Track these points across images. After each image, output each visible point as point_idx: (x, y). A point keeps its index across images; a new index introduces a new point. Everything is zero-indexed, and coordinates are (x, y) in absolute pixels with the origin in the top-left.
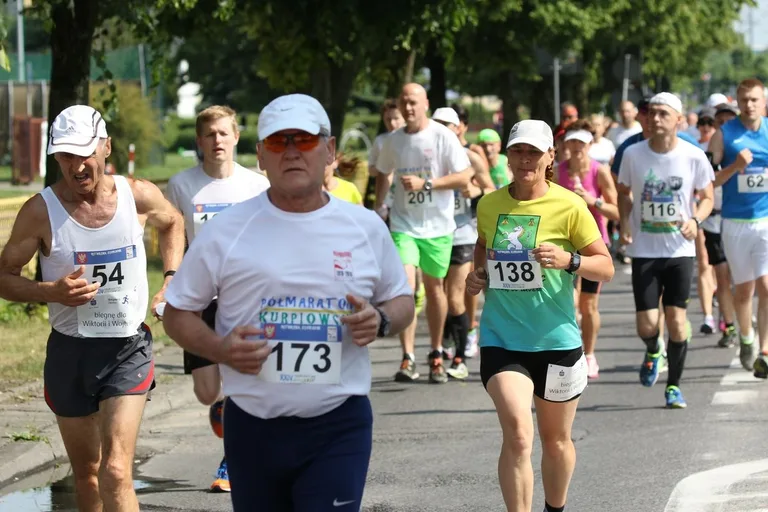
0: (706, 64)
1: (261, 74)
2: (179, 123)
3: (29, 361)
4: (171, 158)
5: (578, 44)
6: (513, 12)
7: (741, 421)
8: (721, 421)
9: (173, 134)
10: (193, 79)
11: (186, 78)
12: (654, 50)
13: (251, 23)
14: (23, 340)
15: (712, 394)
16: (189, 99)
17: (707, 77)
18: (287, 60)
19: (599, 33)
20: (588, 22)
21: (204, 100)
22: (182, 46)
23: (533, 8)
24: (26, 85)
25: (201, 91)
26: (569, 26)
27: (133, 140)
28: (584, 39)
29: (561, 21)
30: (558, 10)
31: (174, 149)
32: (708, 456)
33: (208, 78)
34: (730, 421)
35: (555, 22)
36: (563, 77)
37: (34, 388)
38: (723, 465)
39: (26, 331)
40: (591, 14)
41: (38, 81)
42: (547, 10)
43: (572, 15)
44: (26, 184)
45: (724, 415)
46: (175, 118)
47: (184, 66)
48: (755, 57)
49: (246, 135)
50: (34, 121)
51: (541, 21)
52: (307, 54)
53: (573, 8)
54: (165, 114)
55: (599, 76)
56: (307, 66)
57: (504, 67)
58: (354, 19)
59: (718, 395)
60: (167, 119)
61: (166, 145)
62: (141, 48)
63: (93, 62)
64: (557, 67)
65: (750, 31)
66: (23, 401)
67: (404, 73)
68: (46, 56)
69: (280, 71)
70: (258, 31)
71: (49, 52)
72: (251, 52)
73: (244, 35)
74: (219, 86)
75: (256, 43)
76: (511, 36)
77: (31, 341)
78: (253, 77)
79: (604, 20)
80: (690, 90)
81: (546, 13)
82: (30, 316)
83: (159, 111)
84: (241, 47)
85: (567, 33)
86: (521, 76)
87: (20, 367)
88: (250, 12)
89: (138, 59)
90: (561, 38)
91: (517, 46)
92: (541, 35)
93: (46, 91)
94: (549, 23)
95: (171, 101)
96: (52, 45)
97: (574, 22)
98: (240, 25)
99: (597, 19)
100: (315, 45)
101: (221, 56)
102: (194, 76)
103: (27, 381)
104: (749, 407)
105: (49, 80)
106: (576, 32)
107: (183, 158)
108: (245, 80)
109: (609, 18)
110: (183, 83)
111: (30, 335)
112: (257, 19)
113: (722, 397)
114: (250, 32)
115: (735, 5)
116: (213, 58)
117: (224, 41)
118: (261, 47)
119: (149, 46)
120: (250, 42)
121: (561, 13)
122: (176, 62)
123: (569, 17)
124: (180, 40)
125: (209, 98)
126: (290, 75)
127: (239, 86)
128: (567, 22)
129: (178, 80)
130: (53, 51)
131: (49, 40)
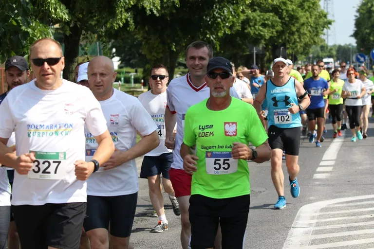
0: (311, 50)
5: (263, 41)
6: (238, 30)
7: (324, 185)
8: (316, 185)
10: (117, 55)
11: (115, 55)
12: (291, 45)
13: (139, 33)
15: (313, 175)
16: (116, 62)
17: (311, 55)
18: (153, 48)
19: (271, 37)
20: (267, 33)
21: (121, 63)
22: (113, 43)
23: (246, 29)
25: (120, 60)
26: (260, 35)
28: (265, 40)
29: (257, 33)
30: (255, 28)
32: (312, 198)
33: (123, 55)
34: (320, 185)
35: (254, 33)
36: (256, 55)
38: (317, 201)
40: (267, 30)
42: (251, 29)
43: (261, 31)
45: (317, 183)
47: (114, 50)
48: (329, 48)
49: (137, 76)
51: (249, 34)
52: (161, 46)
53: (261, 28)
56: (161, 51)
57: (235, 51)
58: (179, 33)
59: (315, 175)
62: (98, 43)
63: (80, 48)
64: (255, 52)
65: (327, 38)
69: (151, 52)
70: (142, 37)
72: (139, 45)
73: (137, 38)
74: (127, 58)
75: (142, 41)
76: (238, 39)
78: (140, 54)
79: (273, 33)
80: (305, 60)
84: (135, 43)
85: (259, 38)
86: (241, 54)
88: (139, 30)
89: (97, 48)
90: (256, 40)
91: (240, 42)
92: (249, 39)
94: (252, 34)
96: (65, 42)
97: (262, 33)
98: (135, 35)
99: (270, 32)
100: (163, 42)
101: (128, 47)
104: (327, 180)
106: (262, 37)
108: (137, 55)
109: (275, 33)
110: (114, 57)
112: (141, 32)
113: (317, 176)
114: (138, 37)
115: (322, 28)
116: (125, 47)
117: (129, 41)
118: (143, 43)
119: (101, 43)
120: (139, 41)
121: (256, 30)
122: (111, 49)
123: (259, 31)
124: (113, 41)
125: (123, 62)
126: (154, 54)
127: (135, 58)
128: (259, 33)
129: (112, 56)
130: (65, 44)
131: (63, 40)
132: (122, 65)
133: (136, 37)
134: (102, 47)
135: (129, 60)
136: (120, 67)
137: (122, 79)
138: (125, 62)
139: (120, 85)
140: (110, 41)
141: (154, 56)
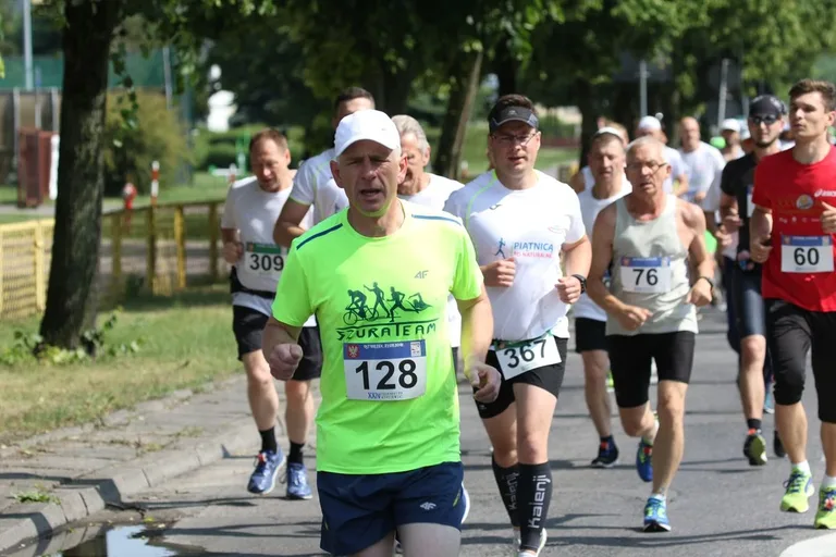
0: (815, 69)
2: (210, 136)
3: (38, 411)
4: (200, 178)
5: (666, 43)
6: (592, 11)
9: (203, 150)
10: (226, 87)
11: (217, 86)
12: (755, 54)
13: (293, 22)
14: (30, 386)
16: (221, 109)
18: (335, 66)
21: (238, 111)
22: (212, 49)
23: (616, 5)
24: (33, 93)
25: (236, 101)
26: (655, 22)
27: (156, 157)
28: (671, 37)
30: (642, 5)
31: (203, 167)
33: (243, 86)
35: (639, 18)
37: (43, 442)
39: (33, 376)
41: (47, 89)
42: (630, 6)
43: (659, 9)
44: (34, 207)
46: (205, 131)
47: (216, 72)
50: (43, 134)
51: (623, 19)
52: (358, 60)
54: (193, 128)
57: (580, 74)
60: (196, 133)
61: (194, 163)
62: (166, 51)
63: (111, 66)
66: (30, 457)
67: (469, 80)
68: (57, 61)
69: (327, 79)
70: (301, 32)
71: (60, 55)
72: (294, 56)
73: (285, 36)
74: (256, 95)
75: (302, 44)
76: (590, 37)
77: (40, 387)
78: (295, 85)
79: (694, 16)
81: (628, 9)
82: (38, 358)
83: (187, 124)
84: (281, 49)
85: (652, 30)
87: (26, 417)
88: (292, 10)
89: (162, 63)
90: (645, 38)
91: (596, 46)
92: (623, 36)
93: (57, 100)
94: (633, 22)
95: (200, 112)
96: (64, 47)
98: (281, 25)
101: (258, 61)
102: (227, 83)
103: (35, 433)
105: (61, 88)
106: (662, 29)
107: (215, 178)
108: (285, 87)
110: (214, 92)
111: (39, 381)
112: (299, 17)
114: (291, 32)
116: (247, 63)
118: (305, 50)
119: (175, 48)
120: (291, 44)
121: (645, 8)
122: (206, 68)
123: (654, 12)
124: (210, 43)
125: (245, 110)
127: (277, 95)
128: (653, 18)
129: (208, 89)
130: (65, 53)
131: (60, 41)
132: (242, 117)
133: (280, 31)
135: (262, 101)
136: (235, 124)
137: (242, 159)
138: (249, 109)
139: (233, 178)
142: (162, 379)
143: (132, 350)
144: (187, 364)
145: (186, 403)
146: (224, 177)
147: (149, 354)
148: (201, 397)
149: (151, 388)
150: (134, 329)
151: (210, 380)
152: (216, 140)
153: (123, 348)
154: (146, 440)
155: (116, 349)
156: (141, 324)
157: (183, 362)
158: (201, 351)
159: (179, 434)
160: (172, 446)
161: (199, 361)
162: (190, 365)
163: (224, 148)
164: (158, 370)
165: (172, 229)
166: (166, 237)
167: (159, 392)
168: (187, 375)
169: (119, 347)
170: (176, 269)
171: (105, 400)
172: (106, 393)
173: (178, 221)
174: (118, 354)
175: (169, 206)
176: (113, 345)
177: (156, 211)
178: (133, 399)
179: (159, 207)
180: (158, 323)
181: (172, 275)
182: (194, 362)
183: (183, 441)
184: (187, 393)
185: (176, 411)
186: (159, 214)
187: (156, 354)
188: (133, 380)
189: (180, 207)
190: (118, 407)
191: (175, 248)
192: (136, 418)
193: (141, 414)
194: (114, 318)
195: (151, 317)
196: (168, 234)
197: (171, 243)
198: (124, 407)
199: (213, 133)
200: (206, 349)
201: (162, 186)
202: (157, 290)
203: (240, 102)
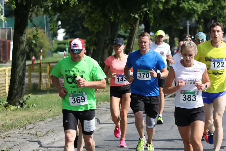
1: (86, 26)
2: (58, 42)
3: (6, 124)
4: (55, 54)
5: (196, 16)
6: (173, 5)
9: (56, 46)
10: (63, 28)
11: (60, 27)
12: (222, 19)
13: (83, 8)
14: (4, 117)
16: (61, 34)
18: (96, 21)
19: (203, 12)
20: (199, 8)
21: (66, 35)
22: (59, 16)
23: (181, 3)
24: (5, 29)
25: (65, 32)
26: (193, 10)
27: (41, 48)
28: (198, 14)
29: (190, 8)
30: (189, 4)
31: (56, 51)
33: (68, 27)
35: (188, 8)
36: (190, 27)
37: (8, 134)
39: (5, 114)
40: (200, 5)
41: (9, 28)
42: (185, 4)
43: (194, 5)
44: (5, 63)
46: (56, 40)
47: (60, 23)
50: (8, 41)
51: (183, 8)
52: (102, 19)
53: (194, 3)
54: (53, 39)
55: (203, 27)
56: (102, 23)
57: (170, 24)
58: (119, 7)
60: (54, 41)
61: (53, 50)
62: (45, 16)
63: (29, 21)
64: (188, 25)
66: (4, 138)
67: (136, 26)
68: (13, 19)
69: (93, 25)
70: (85, 11)
71: (14, 18)
72: (82, 19)
74: (71, 30)
75: (85, 14)
76: (173, 13)
77: (7, 117)
78: (83, 27)
79: (205, 8)
81: (185, 5)
82: (6, 109)
83: (51, 38)
84: (79, 16)
85: (192, 12)
86: (175, 27)
87: (3, 126)
88: (83, 4)
89: (44, 20)
90: (190, 14)
91: (175, 17)
92: (183, 13)
93: (12, 31)
94: (186, 9)
95: (55, 35)
96: (15, 15)
97: (195, 8)
98: (79, 9)
99: (202, 7)
100: (105, 16)
101: (72, 19)
102: (63, 26)
103: (5, 131)
105: (14, 28)
106: (195, 11)
107: (59, 55)
108: (81, 28)
109: (207, 7)
110: (59, 29)
111: (6, 115)
112: (85, 6)
114: (82, 11)
116: (69, 20)
117: (74, 15)
118: (86, 16)
119: (48, 16)
120: (82, 15)
121: (190, 5)
122: (57, 22)
123: (193, 6)
124: (58, 14)
125: (68, 34)
126: (97, 26)
127: (78, 30)
128: (193, 8)
129: (57, 28)
130: (15, 17)
131: (13, 13)
132: (67, 36)
133: (79, 11)
134: (49, 19)
135: (74, 31)
136: (65, 38)
137: (67, 49)
138: (71, 34)
139: (65, 55)
140: (55, 15)
141: (96, 29)
142: (43, 115)
143: (34, 106)
144: (51, 110)
145: (51, 122)
146: (62, 54)
147: (39, 107)
148: (55, 120)
149: (40, 118)
150: (35, 100)
151: (58, 115)
152: (60, 43)
153: (32, 106)
154: (38, 133)
155: (29, 106)
156: (37, 98)
157: (50, 110)
158: (55, 107)
159: (48, 132)
160: (46, 135)
161: (55, 110)
162: (52, 111)
163: (62, 46)
164: (42, 112)
165: (47, 70)
166: (45, 72)
167: (42, 119)
168: (51, 114)
169: (31, 105)
170: (47, 82)
171: (27, 121)
172: (27, 119)
173: (48, 67)
174: (30, 107)
175: (46, 63)
176: (29, 105)
177: (41, 64)
178: (35, 121)
179: (42, 63)
180: (42, 98)
181: (46, 84)
182: (53, 110)
183: (49, 134)
184: (51, 119)
185: (48, 124)
186: (43, 65)
187: (42, 108)
188: (35, 115)
189: (49, 63)
190: (30, 123)
191: (47, 76)
192: (36, 127)
193: (37, 125)
194: (29, 96)
195: (40, 96)
196: (45, 71)
197: (46, 74)
198: (32, 123)
199: (59, 41)
200: (57, 106)
201: (43, 57)
202: (42, 88)
203: (67, 32)
